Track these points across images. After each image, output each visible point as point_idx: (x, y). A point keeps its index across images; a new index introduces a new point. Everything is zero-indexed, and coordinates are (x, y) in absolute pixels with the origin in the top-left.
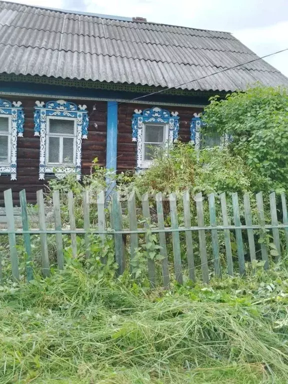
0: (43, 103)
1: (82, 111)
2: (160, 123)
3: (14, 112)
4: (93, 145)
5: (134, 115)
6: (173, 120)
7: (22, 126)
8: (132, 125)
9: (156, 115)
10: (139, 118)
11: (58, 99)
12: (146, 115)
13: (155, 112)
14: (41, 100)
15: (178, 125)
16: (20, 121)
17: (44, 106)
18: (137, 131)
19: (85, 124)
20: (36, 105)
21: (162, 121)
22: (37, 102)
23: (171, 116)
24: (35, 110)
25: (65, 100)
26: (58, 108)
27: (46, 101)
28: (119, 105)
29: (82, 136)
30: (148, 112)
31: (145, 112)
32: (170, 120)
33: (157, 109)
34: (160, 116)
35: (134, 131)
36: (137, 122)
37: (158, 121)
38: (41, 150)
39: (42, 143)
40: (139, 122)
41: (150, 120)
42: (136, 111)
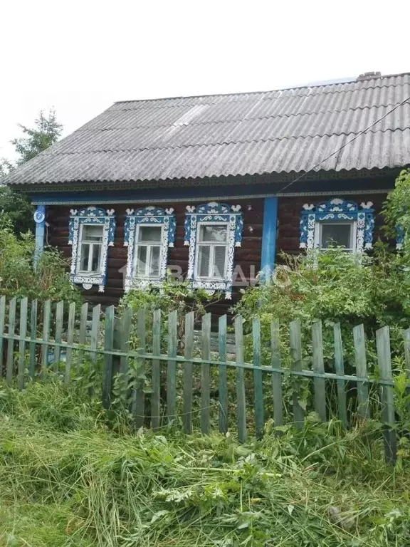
0: (193, 208)
1: (236, 212)
2: (342, 219)
3: (166, 221)
4: (247, 254)
5: (302, 212)
6: (364, 214)
7: (173, 235)
8: (301, 227)
9: (336, 209)
10: (310, 215)
11: (209, 202)
12: (320, 210)
13: (334, 206)
14: (191, 204)
15: (372, 221)
16: (171, 230)
17: (195, 211)
18: (306, 234)
19: (238, 228)
20: (187, 211)
21: (346, 217)
22: (188, 208)
23: (360, 209)
24: (185, 217)
25: (217, 201)
26: (208, 212)
27: (197, 205)
28: (281, 200)
29: (235, 244)
30: (324, 206)
31: (319, 207)
32: (359, 214)
33: (336, 201)
34: (341, 210)
35: (302, 234)
36: (307, 222)
37: (340, 217)
38: (189, 262)
39: (191, 253)
40: (309, 221)
41: (326, 217)
42: (306, 207)
